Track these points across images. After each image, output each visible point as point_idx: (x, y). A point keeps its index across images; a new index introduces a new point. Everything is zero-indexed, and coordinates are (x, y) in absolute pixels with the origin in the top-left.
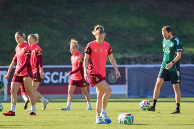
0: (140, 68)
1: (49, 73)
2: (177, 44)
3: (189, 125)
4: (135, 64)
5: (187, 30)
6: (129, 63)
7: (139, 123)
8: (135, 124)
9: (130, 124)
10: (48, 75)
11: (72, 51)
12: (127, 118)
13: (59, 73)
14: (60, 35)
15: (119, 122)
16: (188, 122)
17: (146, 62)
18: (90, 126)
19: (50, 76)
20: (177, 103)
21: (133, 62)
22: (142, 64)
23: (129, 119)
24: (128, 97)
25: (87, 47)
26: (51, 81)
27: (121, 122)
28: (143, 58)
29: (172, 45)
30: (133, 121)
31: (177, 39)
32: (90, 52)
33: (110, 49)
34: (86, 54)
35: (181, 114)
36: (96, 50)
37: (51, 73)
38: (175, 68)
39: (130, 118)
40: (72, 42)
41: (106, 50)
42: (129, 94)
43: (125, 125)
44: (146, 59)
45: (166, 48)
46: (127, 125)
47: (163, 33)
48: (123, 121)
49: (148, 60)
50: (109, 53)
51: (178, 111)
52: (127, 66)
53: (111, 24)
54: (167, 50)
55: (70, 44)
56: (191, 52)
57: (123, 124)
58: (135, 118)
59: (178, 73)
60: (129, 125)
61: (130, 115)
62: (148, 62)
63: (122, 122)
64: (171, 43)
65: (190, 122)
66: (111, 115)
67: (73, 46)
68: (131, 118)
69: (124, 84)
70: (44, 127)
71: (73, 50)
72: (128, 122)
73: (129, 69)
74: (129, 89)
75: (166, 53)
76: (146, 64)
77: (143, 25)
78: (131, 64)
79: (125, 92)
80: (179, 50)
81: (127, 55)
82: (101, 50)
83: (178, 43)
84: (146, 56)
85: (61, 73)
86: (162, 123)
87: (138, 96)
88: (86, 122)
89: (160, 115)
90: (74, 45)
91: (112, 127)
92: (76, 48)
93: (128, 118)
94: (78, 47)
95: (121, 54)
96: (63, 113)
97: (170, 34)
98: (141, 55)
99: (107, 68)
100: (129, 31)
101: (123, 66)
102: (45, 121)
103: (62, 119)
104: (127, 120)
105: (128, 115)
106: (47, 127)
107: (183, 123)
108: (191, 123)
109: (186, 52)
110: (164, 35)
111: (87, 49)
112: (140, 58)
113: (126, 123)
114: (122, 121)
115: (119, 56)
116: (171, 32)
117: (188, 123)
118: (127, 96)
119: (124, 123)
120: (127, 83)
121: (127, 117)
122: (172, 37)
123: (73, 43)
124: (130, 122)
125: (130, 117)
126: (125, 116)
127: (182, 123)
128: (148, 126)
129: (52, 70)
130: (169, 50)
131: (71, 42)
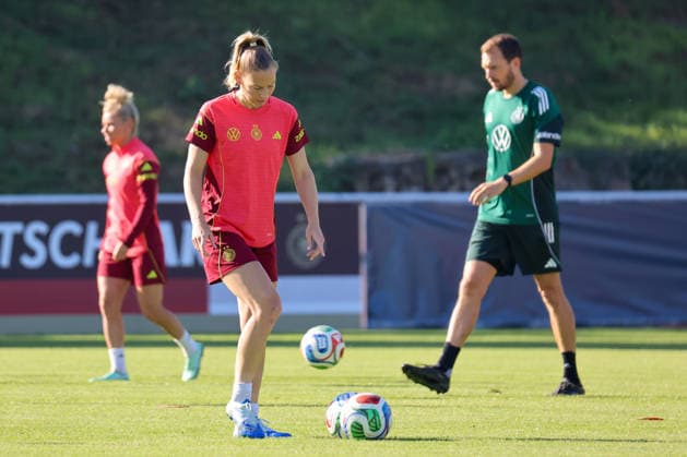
0: (417, 205)
1: (41, 227)
2: (541, 113)
3: (621, 444)
4: (398, 189)
5: (614, 47)
6: (375, 185)
7: (414, 437)
8: (395, 439)
9: (376, 439)
10: (38, 236)
11: (107, 131)
12: (363, 412)
13: (84, 226)
14: (86, 69)
15: (332, 430)
16: (617, 431)
17: (445, 180)
18: (212, 446)
19: (44, 239)
20: (562, 349)
21: (389, 181)
22: (427, 189)
23: (374, 418)
24: (370, 327)
25: (199, 120)
26: (49, 261)
27: (338, 428)
28: (431, 167)
29: (518, 113)
30: (387, 427)
31: (540, 92)
32: (209, 140)
33: (295, 131)
34: (193, 150)
35: (589, 397)
36: (233, 135)
37: (52, 225)
38: (533, 212)
39: (374, 412)
40: (112, 97)
41: (278, 136)
42: (371, 314)
43: (353, 441)
44: (442, 171)
45: (498, 128)
46: (363, 442)
47: (486, 60)
48: (349, 427)
49: (454, 174)
50: (292, 148)
51: (572, 385)
52: (365, 199)
53: (298, 23)
54: (502, 136)
55: (101, 102)
56: (629, 139)
57: (348, 438)
58: (394, 413)
59: (549, 230)
60: (375, 442)
61: (375, 400)
62: (451, 183)
63: (342, 430)
64: (515, 108)
65: (623, 431)
66: (298, 401)
67: (114, 112)
68: (381, 415)
69: (354, 271)
70: (22, 448)
71: (111, 128)
72: (367, 430)
73: (372, 210)
74: (371, 292)
75: (497, 148)
76: (444, 189)
77: (429, 30)
78: (381, 189)
79: (359, 306)
80: (546, 135)
81: (364, 154)
82: (256, 134)
83: (543, 107)
84: (444, 156)
85: (92, 228)
86: (508, 432)
87: (411, 323)
88: (194, 430)
89: (502, 402)
90: (119, 106)
91: (303, 449)
92: (124, 120)
93: (366, 415)
94: (133, 117)
95: (342, 148)
96: (99, 393)
97: (515, 67)
98: (424, 152)
99: (280, 207)
100: (375, 53)
101: (347, 197)
102: (25, 426)
103: (95, 415)
104: (364, 421)
105: (366, 402)
106: (34, 449)
107: (596, 435)
108: (627, 437)
109: (608, 141)
110: (487, 71)
111: (199, 128)
112: (419, 165)
113: (358, 432)
114: (342, 425)
115: (332, 157)
116: (517, 60)
117: (615, 437)
118: (364, 321)
119: (350, 433)
120: (364, 268)
121: (362, 410)
122: (521, 82)
123: (115, 101)
124: (377, 429)
125: (378, 407)
126: (359, 406)
127: (590, 437)
128: (451, 446)
129: (53, 215)
130: (508, 134)
131: (107, 95)
